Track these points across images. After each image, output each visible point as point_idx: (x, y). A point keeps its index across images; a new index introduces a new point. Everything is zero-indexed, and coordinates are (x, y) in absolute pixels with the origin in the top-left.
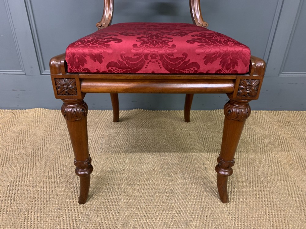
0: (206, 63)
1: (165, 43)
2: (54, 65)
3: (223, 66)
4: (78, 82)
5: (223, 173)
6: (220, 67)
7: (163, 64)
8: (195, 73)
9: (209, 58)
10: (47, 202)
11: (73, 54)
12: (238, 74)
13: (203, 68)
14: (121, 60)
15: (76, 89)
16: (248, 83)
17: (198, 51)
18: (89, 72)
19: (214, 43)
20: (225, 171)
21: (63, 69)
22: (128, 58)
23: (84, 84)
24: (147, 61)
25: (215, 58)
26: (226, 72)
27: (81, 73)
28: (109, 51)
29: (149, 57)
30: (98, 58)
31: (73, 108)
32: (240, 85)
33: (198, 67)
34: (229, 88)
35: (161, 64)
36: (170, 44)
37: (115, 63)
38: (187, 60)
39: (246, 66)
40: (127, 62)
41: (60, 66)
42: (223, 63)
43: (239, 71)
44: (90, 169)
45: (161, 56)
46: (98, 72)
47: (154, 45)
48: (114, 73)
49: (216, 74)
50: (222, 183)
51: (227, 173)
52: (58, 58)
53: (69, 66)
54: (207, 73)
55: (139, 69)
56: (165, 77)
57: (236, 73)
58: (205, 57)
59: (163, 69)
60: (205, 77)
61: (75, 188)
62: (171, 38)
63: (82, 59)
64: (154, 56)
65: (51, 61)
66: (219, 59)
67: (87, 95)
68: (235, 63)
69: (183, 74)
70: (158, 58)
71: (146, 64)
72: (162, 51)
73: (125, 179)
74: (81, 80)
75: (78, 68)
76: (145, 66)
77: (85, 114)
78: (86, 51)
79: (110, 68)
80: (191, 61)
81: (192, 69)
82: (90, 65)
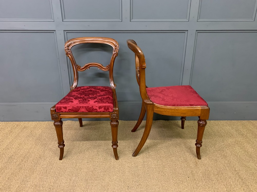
0: (99, 109)
2: (52, 110)
3: (105, 110)
4: (59, 115)
5: (114, 147)
6: (104, 110)
7: (86, 109)
9: (100, 108)
11: (58, 107)
12: (110, 112)
14: (72, 108)
15: (58, 117)
17: (97, 105)
18: (63, 112)
19: (102, 103)
20: (115, 146)
21: (54, 111)
23: (61, 116)
25: (102, 108)
26: (106, 111)
28: (69, 106)
29: (81, 107)
30: (65, 108)
31: (57, 123)
32: (111, 115)
33: (97, 110)
34: (108, 116)
35: (85, 109)
36: (88, 103)
38: (93, 108)
40: (75, 109)
41: (54, 110)
42: (105, 109)
43: (110, 111)
45: (85, 107)
46: (65, 112)
47: (83, 103)
48: (71, 112)
49: (103, 112)
50: (115, 151)
51: (116, 147)
52: (53, 107)
53: (56, 110)
54: (100, 112)
55: (78, 111)
56: (87, 113)
57: (109, 112)
59: (86, 110)
60: (100, 113)
62: (89, 101)
63: (60, 108)
64: (83, 107)
65: (51, 109)
66: (103, 108)
67: (62, 119)
68: (108, 109)
69: (93, 112)
71: (80, 109)
72: (85, 105)
75: (59, 111)
77: (62, 125)
78: (62, 106)
79: (69, 111)
80: (94, 109)
81: (95, 111)
82: (63, 110)
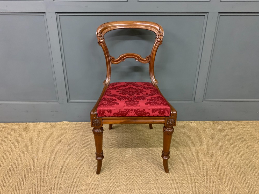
0: (152, 112)
1: (136, 104)
2: (92, 114)
3: (159, 114)
6: (158, 114)
7: (136, 113)
8: (148, 116)
9: (154, 111)
10: (81, 174)
11: (100, 110)
13: (151, 114)
14: (119, 112)
15: (100, 123)
16: (170, 120)
17: (149, 108)
18: (106, 116)
19: (156, 104)
20: (166, 158)
21: (96, 115)
22: (122, 111)
23: (103, 121)
24: (129, 112)
25: (156, 111)
26: (161, 116)
27: (103, 117)
28: (114, 108)
29: (130, 111)
30: (110, 111)
31: (98, 130)
32: (167, 121)
33: (150, 114)
34: (163, 122)
36: (138, 105)
37: (117, 113)
38: (145, 111)
39: (169, 113)
40: (121, 113)
42: (159, 112)
43: (166, 116)
44: (103, 157)
45: (135, 110)
46: (110, 116)
47: (132, 106)
48: (116, 117)
49: (157, 116)
53: (98, 115)
54: (153, 116)
55: (126, 115)
56: (136, 118)
57: (165, 116)
58: (152, 111)
59: (136, 115)
60: (153, 118)
61: (94, 167)
62: (139, 102)
63: (104, 112)
64: (132, 110)
66: (158, 111)
68: (164, 112)
69: (144, 116)
70: (134, 111)
71: (129, 113)
72: (135, 108)
73: (118, 162)
74: (102, 120)
75: (101, 115)
76: (128, 114)
78: (105, 108)
79: (114, 115)
80: (146, 112)
81: (147, 115)
82: (107, 113)
